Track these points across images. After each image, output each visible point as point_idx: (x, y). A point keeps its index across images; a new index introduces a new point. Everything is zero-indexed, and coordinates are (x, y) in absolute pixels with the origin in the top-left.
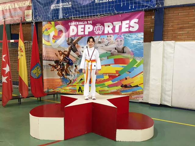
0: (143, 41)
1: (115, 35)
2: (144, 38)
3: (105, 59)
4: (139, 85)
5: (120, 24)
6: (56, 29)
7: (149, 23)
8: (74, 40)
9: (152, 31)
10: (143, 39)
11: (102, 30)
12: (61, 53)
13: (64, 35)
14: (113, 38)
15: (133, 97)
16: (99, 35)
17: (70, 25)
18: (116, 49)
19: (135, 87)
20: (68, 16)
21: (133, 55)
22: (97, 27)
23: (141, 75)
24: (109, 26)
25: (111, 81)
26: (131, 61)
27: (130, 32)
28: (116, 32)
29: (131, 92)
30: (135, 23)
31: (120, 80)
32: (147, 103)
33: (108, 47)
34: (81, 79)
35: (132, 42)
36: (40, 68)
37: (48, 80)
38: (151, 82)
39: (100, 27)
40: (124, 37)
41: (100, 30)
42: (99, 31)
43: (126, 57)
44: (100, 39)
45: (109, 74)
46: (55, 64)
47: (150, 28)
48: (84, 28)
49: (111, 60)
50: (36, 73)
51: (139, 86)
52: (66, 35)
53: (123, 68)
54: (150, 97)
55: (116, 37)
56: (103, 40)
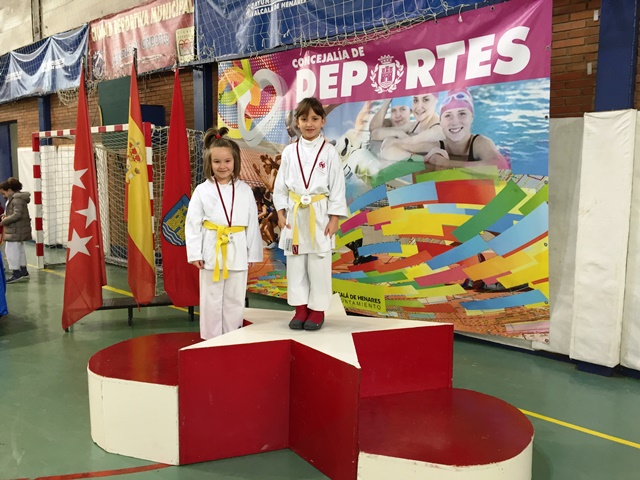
2: (552, 101)
3: (406, 183)
4: (534, 283)
5: (463, 52)
6: (256, 84)
7: (581, 41)
9: (589, 71)
10: (548, 105)
11: (396, 76)
12: (268, 162)
13: (278, 102)
14: (434, 106)
15: (509, 328)
16: (386, 95)
17: (296, 66)
18: (442, 147)
19: (515, 293)
20: (288, 38)
21: (510, 166)
22: (381, 67)
23: (541, 248)
24: (421, 63)
25: (425, 265)
26: (498, 189)
27: (497, 79)
28: (444, 82)
29: (502, 310)
30: (515, 41)
31: (460, 263)
32: (564, 358)
33: (415, 139)
35: (503, 118)
38: (582, 277)
39: (390, 65)
40: (475, 99)
41: (390, 79)
42: (386, 84)
43: (484, 175)
44: (389, 110)
45: (419, 240)
47: (585, 58)
48: (339, 75)
49: (427, 189)
50: (179, 228)
51: (531, 289)
52: (284, 101)
53: (471, 216)
54: (573, 335)
55: (446, 99)
56: (399, 114)
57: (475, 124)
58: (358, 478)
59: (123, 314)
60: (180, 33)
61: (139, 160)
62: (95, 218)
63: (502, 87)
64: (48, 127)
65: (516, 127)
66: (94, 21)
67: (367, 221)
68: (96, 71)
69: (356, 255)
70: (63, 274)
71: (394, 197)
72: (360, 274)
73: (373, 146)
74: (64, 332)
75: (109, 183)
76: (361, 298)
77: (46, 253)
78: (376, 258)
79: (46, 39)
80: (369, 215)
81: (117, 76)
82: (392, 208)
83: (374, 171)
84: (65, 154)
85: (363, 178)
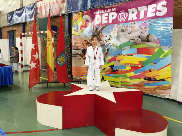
0: (172, 27)
1: (139, 21)
2: (174, 24)
3: (128, 48)
4: (166, 78)
5: (146, 9)
6: (83, 19)
8: (98, 29)
10: (172, 25)
11: (125, 17)
12: (87, 42)
13: (90, 25)
14: (137, 25)
15: (158, 92)
16: (122, 22)
17: (95, 14)
19: (160, 81)
20: (93, 6)
21: (160, 43)
22: (121, 14)
23: (169, 68)
24: (133, 12)
25: (133, 72)
26: (156, 50)
27: (157, 17)
28: (140, 18)
29: (156, 86)
31: (144, 72)
32: (175, 101)
33: (131, 35)
34: (104, 69)
35: (158, 29)
36: (65, 56)
37: (76, 68)
39: (124, 13)
41: (124, 17)
42: (122, 19)
43: (152, 46)
44: (123, 27)
45: (131, 65)
46: (82, 53)
48: (108, 16)
49: (134, 50)
50: (61, 61)
51: (166, 80)
52: (92, 24)
53: (148, 58)
54: (178, 94)
55: (141, 23)
56: (126, 27)
57: (149, 31)
58: (115, 135)
59: (45, 85)
60: (61, 5)
61: (50, 41)
62: (38, 58)
63: (158, 20)
64: (24, 32)
65: (162, 32)
66: (37, 2)
67: (116, 59)
68: (38, 16)
69: (112, 69)
70: (29, 73)
71: (124, 52)
72: (113, 75)
73: (118, 37)
74: (29, 90)
75: (41, 48)
76: (113, 82)
77: (24, 67)
78: (118, 70)
79: (24, 7)
80: (116, 58)
81: (44, 17)
82: (123, 55)
83: (118, 45)
84: (29, 39)
85: (115, 47)
